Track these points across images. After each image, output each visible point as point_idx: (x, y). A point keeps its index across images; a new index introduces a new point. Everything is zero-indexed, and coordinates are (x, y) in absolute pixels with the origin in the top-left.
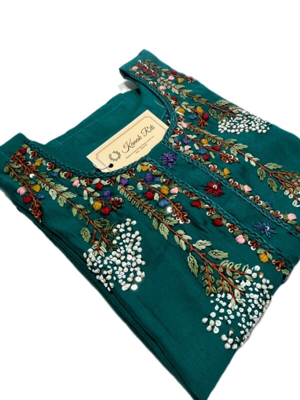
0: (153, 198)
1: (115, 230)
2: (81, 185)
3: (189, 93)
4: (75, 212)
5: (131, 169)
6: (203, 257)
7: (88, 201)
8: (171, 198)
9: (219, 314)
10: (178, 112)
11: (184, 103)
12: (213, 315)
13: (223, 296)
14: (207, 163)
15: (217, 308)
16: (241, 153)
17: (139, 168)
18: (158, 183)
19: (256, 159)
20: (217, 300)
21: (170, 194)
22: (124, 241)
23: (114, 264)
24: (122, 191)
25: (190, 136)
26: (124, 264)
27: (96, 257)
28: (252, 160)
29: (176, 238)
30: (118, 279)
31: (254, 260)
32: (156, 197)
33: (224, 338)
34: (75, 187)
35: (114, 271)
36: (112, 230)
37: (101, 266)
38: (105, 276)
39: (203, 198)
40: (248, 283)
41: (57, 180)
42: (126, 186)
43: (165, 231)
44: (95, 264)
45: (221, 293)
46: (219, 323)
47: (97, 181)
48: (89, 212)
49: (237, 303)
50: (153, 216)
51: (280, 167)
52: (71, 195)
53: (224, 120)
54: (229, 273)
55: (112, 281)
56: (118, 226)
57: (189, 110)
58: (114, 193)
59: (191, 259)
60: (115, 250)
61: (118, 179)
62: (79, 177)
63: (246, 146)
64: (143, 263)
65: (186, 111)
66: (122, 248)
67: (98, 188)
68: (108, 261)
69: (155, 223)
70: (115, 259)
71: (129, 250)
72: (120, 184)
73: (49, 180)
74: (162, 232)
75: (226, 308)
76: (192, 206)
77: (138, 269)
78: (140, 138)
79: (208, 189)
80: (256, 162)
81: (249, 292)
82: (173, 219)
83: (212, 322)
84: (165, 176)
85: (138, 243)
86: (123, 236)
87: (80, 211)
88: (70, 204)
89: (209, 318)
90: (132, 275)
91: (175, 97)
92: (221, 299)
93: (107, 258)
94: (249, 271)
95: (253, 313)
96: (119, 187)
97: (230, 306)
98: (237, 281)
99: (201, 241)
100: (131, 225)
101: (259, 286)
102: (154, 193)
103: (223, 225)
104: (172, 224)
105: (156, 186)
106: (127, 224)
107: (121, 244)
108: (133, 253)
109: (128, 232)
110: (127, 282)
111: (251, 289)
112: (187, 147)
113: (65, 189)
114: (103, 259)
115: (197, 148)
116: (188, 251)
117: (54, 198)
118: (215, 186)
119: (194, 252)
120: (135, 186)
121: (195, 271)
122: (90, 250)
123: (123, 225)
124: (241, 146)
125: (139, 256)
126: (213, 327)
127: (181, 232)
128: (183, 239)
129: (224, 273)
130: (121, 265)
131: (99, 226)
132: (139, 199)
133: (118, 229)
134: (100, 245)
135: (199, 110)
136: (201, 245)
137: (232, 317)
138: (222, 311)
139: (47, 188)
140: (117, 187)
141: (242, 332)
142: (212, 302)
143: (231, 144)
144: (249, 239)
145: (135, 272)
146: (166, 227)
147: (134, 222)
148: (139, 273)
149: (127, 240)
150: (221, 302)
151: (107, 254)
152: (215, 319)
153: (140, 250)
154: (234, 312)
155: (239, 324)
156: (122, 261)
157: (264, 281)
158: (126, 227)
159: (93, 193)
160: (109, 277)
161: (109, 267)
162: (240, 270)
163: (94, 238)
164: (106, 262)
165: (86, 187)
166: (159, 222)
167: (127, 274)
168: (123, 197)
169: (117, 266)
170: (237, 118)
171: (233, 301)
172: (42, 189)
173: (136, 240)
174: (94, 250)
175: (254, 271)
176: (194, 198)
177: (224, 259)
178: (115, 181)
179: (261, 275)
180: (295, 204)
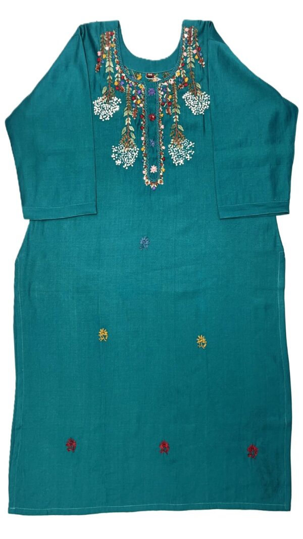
0: (133, 100)
1: (113, 98)
3: (192, 68)
4: (108, 78)
6: (128, 132)
7: (115, 78)
8: (137, 106)
10: (176, 74)
11: (185, 71)
12: (116, 147)
14: (161, 106)
15: (119, 147)
16: (175, 113)
17: (139, 85)
18: (140, 97)
19: (178, 120)
20: (121, 145)
21: (139, 105)
23: (104, 109)
24: (127, 88)
25: (168, 89)
26: (106, 111)
27: (101, 101)
28: (176, 119)
29: (127, 119)
30: (101, 114)
31: (140, 146)
32: (135, 101)
34: (116, 69)
35: (102, 111)
37: (100, 106)
39: (146, 117)
41: (113, 60)
42: (130, 87)
43: (125, 114)
44: (99, 104)
45: (123, 145)
46: (116, 150)
47: (123, 75)
48: (112, 83)
49: (124, 151)
50: (128, 106)
51: (183, 130)
52: (112, 71)
53: (190, 93)
56: (115, 98)
57: (182, 76)
58: (125, 85)
59: (125, 129)
60: (108, 104)
62: (120, 67)
63: (180, 113)
64: (112, 116)
65: (181, 75)
66: (110, 106)
67: (122, 78)
69: (126, 108)
70: (105, 107)
71: (111, 109)
72: (129, 84)
73: (111, 57)
75: (121, 149)
76: (140, 115)
77: (109, 116)
79: (150, 115)
80: (176, 121)
82: (132, 113)
84: (144, 97)
85: (116, 110)
86: (114, 103)
87: (110, 79)
88: (110, 73)
89: (115, 147)
90: (105, 116)
91: (184, 65)
93: (104, 105)
94: (135, 148)
95: (126, 157)
96: (128, 85)
98: (130, 147)
100: (119, 102)
102: (135, 99)
103: (142, 130)
104: (130, 114)
105: (138, 97)
107: (111, 104)
109: (116, 103)
110: (102, 117)
111: (131, 152)
112: (162, 93)
113: (112, 66)
114: (102, 104)
115: (165, 97)
116: (126, 126)
117: (106, 66)
118: (153, 117)
119: (128, 129)
120: (133, 90)
121: (123, 133)
123: (117, 99)
124: (179, 112)
125: (112, 113)
127: (130, 119)
128: (128, 121)
129: (129, 142)
131: (111, 91)
132: (129, 96)
134: (105, 98)
135: (186, 80)
136: (131, 128)
138: (119, 149)
139: (107, 60)
142: (119, 144)
143: (177, 107)
144: (145, 141)
145: (107, 116)
146: (127, 113)
148: (108, 117)
149: (114, 105)
150: (121, 147)
151: (105, 103)
153: (114, 112)
154: (121, 152)
158: (117, 101)
159: (119, 77)
160: (99, 111)
161: (102, 108)
162: (134, 145)
163: (106, 94)
164: (102, 106)
165: (119, 73)
166: (127, 109)
167: (105, 115)
168: (126, 90)
170: (195, 98)
172: (106, 59)
173: (116, 108)
174: (102, 99)
175: (137, 149)
176: (144, 114)
177: (133, 138)
179: (137, 152)
180: (169, 146)
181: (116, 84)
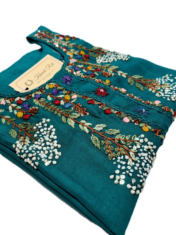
0: (60, 103)
1: (35, 128)
2: (7, 103)
3: (75, 45)
4: (3, 121)
5: (41, 88)
6: (102, 135)
7: (13, 113)
8: (72, 102)
9: (121, 171)
10: (69, 55)
11: (72, 50)
12: (117, 172)
13: (122, 157)
14: (93, 79)
15: (119, 166)
16: (115, 71)
17: (47, 87)
18: (62, 94)
20: (118, 161)
21: (72, 100)
22: (43, 134)
23: (37, 150)
24: (37, 103)
25: (79, 66)
26: (45, 148)
27: (23, 146)
28: (123, 74)
29: (80, 126)
30: (41, 159)
32: (62, 103)
33: (129, 186)
34: (2, 105)
35: (37, 154)
36: (32, 128)
37: (27, 152)
38: (31, 158)
39: (95, 99)
40: (139, 147)
42: (39, 99)
43: (72, 123)
44: (23, 151)
45: (120, 156)
46: (123, 177)
47: (18, 99)
48: (15, 119)
49: (133, 161)
50: (62, 115)
51: (142, 77)
53: (100, 57)
54: (122, 142)
55: (36, 160)
56: (37, 125)
57: (76, 54)
58: (31, 105)
59: (93, 138)
60: (36, 140)
61: (33, 95)
62: (5, 98)
63: (117, 67)
64: (59, 146)
65: (74, 54)
66: (41, 138)
67: (19, 103)
68: (32, 148)
69: (64, 119)
70: (37, 146)
71: (47, 139)
72: (35, 98)
74: (70, 124)
75: (126, 165)
76: (89, 104)
77: (56, 150)
78: (45, 71)
79: (97, 92)
80: (126, 75)
81: (141, 152)
82: (76, 114)
83: (118, 177)
84: (66, 90)
85: (53, 133)
86: (42, 130)
87: (7, 120)
89: (115, 174)
90: (51, 155)
91: (65, 48)
92: (121, 160)
93: (32, 146)
94: (137, 139)
95: (146, 167)
96: (35, 100)
97: (128, 163)
98: (130, 147)
99: (98, 125)
100: (46, 122)
101: (146, 147)
102: (60, 100)
103: (112, 113)
104: (76, 117)
105: (61, 96)
106: (44, 122)
107: (40, 135)
108: (50, 140)
109: (45, 127)
110: (48, 160)
111: (141, 150)
112: (78, 72)
114: (28, 147)
115: (85, 71)
116: (90, 133)
118: (102, 90)
119: (95, 133)
120: (46, 98)
121: (98, 145)
122: (17, 142)
123: (40, 124)
124: (114, 67)
125: (56, 142)
126: (119, 180)
127: (83, 121)
128: (85, 126)
129: (119, 143)
130: (42, 150)
131: (22, 127)
132: (50, 105)
133: (37, 127)
134: (25, 139)
135: (82, 53)
136: (99, 127)
137: (132, 171)
138: (123, 168)
140: (33, 100)
141: (141, 181)
142: (115, 163)
143: (107, 67)
144: (133, 119)
145: (54, 153)
146: (72, 120)
147: (48, 120)
148: (57, 153)
149: (45, 133)
150: (121, 162)
151: (31, 144)
152: (119, 174)
153: (55, 137)
154: (133, 167)
155: (138, 175)
156: (43, 147)
157: (149, 143)
158: (43, 124)
159: (16, 106)
160: (34, 158)
161: (33, 151)
162: (130, 139)
163: (20, 135)
164: (30, 149)
165: (10, 104)
167: (48, 155)
168: (38, 106)
169: (40, 151)
170: (107, 55)
171: (130, 160)
173: (51, 132)
174: (21, 142)
175: (140, 138)
176: (89, 99)
177: (117, 134)
178: (31, 97)
179: (146, 140)
180: (157, 95)
181: (20, 114)
